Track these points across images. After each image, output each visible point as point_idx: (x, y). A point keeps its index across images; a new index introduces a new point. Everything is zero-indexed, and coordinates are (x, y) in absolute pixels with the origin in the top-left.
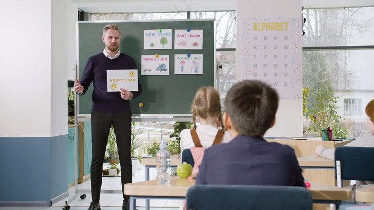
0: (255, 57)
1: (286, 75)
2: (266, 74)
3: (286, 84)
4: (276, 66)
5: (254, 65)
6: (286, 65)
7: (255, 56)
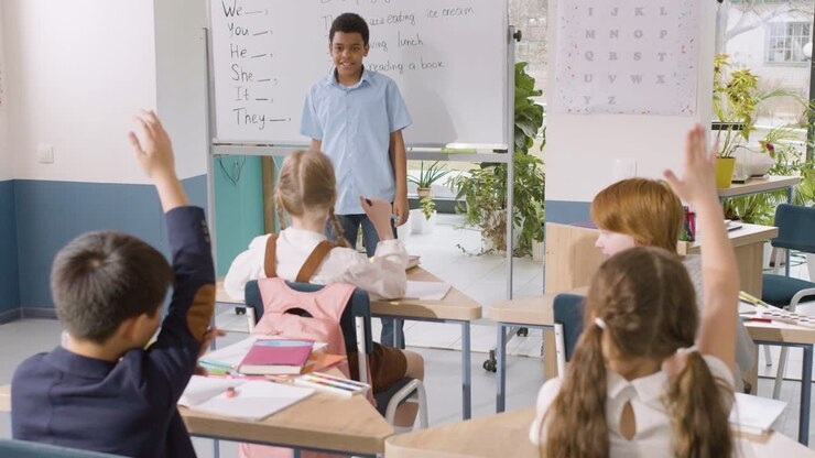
0: (590, 13)
1: (662, 56)
2: (615, 54)
3: (661, 79)
4: (638, 34)
5: (588, 32)
6: (663, 34)
7: (591, 9)
